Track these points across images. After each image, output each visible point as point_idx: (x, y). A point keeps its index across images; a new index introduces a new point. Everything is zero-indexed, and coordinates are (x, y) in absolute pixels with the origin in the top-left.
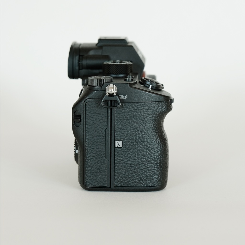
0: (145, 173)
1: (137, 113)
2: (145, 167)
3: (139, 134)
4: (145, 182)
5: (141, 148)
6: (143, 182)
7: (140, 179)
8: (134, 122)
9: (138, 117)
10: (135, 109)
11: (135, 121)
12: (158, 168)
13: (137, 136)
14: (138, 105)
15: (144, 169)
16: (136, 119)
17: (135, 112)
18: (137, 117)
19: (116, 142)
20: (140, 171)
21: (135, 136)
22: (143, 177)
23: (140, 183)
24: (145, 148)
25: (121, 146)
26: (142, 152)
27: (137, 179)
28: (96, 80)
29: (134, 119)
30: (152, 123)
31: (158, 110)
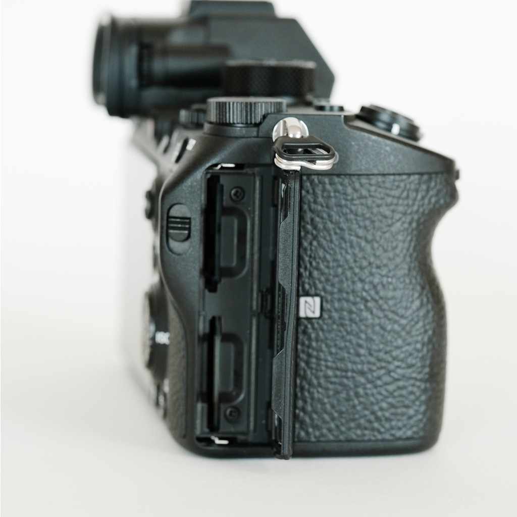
0: (387, 397)
1: (368, 208)
2: (386, 379)
3: (371, 274)
4: (387, 425)
5: (379, 318)
6: (383, 426)
7: (372, 418)
8: (358, 237)
9: (373, 222)
10: (361, 197)
11: (361, 232)
12: (426, 381)
13: (367, 280)
14: (370, 184)
15: (386, 384)
16: (365, 227)
17: (362, 204)
18: (368, 223)
19: (302, 300)
20: (375, 391)
21: (361, 280)
22: (381, 409)
23: (373, 429)
24: (389, 320)
25: (317, 314)
26: (382, 332)
27: (365, 416)
28: (235, 105)
29: (360, 227)
30: (411, 240)
31: (426, 201)
